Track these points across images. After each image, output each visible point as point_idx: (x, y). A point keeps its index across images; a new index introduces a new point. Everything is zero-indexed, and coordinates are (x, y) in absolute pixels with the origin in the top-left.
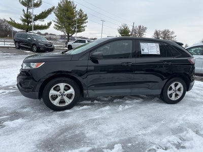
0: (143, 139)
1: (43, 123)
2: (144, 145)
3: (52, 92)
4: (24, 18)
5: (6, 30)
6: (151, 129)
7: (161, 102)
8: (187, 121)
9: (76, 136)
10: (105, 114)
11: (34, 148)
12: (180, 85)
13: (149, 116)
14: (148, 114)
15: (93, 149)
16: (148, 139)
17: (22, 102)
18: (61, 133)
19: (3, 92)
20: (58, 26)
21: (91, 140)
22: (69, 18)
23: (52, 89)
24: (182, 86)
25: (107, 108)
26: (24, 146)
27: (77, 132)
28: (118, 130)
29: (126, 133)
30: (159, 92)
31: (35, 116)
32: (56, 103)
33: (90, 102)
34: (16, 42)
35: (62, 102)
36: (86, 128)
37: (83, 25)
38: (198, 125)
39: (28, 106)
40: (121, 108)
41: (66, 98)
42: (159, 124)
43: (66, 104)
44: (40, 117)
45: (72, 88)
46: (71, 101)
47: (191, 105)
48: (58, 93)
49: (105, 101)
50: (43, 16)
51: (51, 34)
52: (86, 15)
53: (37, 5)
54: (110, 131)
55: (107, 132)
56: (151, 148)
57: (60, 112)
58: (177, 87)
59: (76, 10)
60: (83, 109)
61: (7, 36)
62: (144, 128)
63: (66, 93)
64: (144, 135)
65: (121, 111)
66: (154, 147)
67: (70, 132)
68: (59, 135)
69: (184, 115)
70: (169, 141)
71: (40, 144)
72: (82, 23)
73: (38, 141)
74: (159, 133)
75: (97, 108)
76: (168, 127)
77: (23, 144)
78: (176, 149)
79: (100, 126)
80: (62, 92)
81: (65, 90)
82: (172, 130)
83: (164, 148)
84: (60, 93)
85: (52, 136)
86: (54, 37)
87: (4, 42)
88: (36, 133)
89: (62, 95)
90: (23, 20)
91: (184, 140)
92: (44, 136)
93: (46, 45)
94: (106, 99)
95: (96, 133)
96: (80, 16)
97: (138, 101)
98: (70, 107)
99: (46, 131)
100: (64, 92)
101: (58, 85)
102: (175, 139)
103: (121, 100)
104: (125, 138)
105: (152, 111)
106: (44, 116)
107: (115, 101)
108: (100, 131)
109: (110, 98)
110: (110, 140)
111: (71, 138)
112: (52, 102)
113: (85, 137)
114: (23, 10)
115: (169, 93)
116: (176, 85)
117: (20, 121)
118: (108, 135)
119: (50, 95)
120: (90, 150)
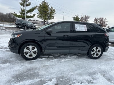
0: (70, 77)
1: (19, 66)
2: (70, 80)
3: (25, 50)
4: (21, 12)
5: (13, 19)
6: (77, 72)
7: (88, 58)
8: (100, 69)
9: (34, 73)
10: (53, 63)
11: (10, 78)
12: (99, 49)
13: (78, 65)
14: (78, 64)
15: (40, 81)
16: (73, 77)
17: (11, 55)
18: (27, 72)
19: (3, 50)
20: (39, 16)
21: (41, 76)
22: (45, 12)
23: (25, 48)
24: (100, 49)
25: (56, 60)
26: (5, 77)
27: (35, 71)
28: (58, 71)
29: (62, 73)
30: (86, 52)
31: (16, 63)
32: (27, 56)
33: (47, 56)
34: (16, 25)
35: (31, 55)
36: (41, 70)
37: (53, 15)
38: (106, 71)
39: (14, 57)
40: (63, 60)
41: (33, 54)
42: (82, 70)
43: (33, 57)
44: (18, 63)
45: (36, 48)
46: (35, 55)
47: (106, 60)
48: (28, 51)
49: (56, 56)
50: (31, 11)
51: (37, 21)
52: (55, 10)
53: (28, 5)
54: (53, 72)
55: (52, 72)
56: (73, 82)
57: (29, 61)
58: (98, 50)
59: (49, 7)
60: (42, 60)
61: (13, 22)
62: (73, 71)
63: (33, 51)
64: (72, 75)
65: (63, 62)
66: (75, 81)
67: (32, 71)
68: (25, 72)
69: (99, 66)
70: (85, 79)
71: (14, 76)
72: (52, 14)
73: (13, 74)
74: (81, 75)
75: (50, 59)
76: (87, 71)
77: (6, 76)
78: (87, 84)
79: (48, 69)
80: (31, 50)
81: (32, 49)
82: (89, 73)
83: (81, 83)
84: (30, 51)
85: (22, 73)
86: (38, 22)
87: (11, 24)
88: (13, 71)
89: (31, 52)
90: (21, 13)
91: (94, 79)
92: (17, 73)
93: (32, 26)
94: (56, 55)
95: (45, 72)
96: (51, 10)
97: (74, 57)
98: (35, 58)
99: (19, 70)
100: (32, 51)
101: (29, 46)
102: (89, 78)
103: (65, 56)
104: (60, 76)
105: (81, 63)
106: (20, 62)
107: (61, 56)
108: (48, 72)
109: (59, 55)
110: (52, 76)
111: (31, 74)
112: (25, 55)
113: (39, 74)
114: (21, 8)
115: (92, 53)
116: (97, 49)
117: (7, 64)
118: (51, 74)
119: (24, 52)
120: (39, 81)
